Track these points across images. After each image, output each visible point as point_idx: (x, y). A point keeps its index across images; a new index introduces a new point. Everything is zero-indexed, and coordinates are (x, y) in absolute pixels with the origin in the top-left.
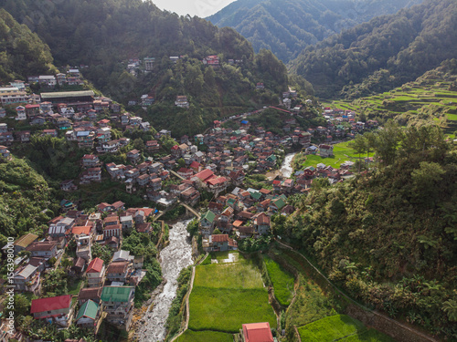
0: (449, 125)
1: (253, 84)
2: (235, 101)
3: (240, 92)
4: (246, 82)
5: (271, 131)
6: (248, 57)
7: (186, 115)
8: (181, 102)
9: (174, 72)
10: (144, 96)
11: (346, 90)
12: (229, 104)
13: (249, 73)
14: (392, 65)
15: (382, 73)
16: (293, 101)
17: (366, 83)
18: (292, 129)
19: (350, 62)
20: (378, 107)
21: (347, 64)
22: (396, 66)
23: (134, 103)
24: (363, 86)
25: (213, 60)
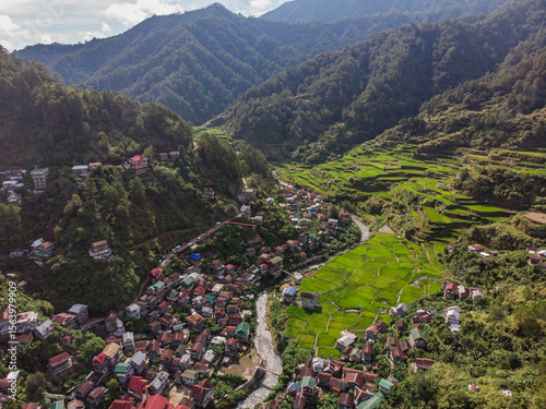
0: (432, 229)
1: (198, 191)
2: (177, 223)
3: (182, 206)
4: (189, 190)
5: (231, 262)
6: (186, 146)
7: (109, 275)
8: (100, 251)
9: (83, 198)
10: (37, 243)
11: (302, 151)
12: (169, 229)
13: (191, 174)
14: (347, 117)
15: (339, 128)
16: (252, 206)
17: (323, 141)
18: (258, 252)
19: (301, 114)
20: (345, 185)
21: (299, 117)
22: (351, 119)
23: (20, 254)
24: (320, 146)
25: (139, 163)
